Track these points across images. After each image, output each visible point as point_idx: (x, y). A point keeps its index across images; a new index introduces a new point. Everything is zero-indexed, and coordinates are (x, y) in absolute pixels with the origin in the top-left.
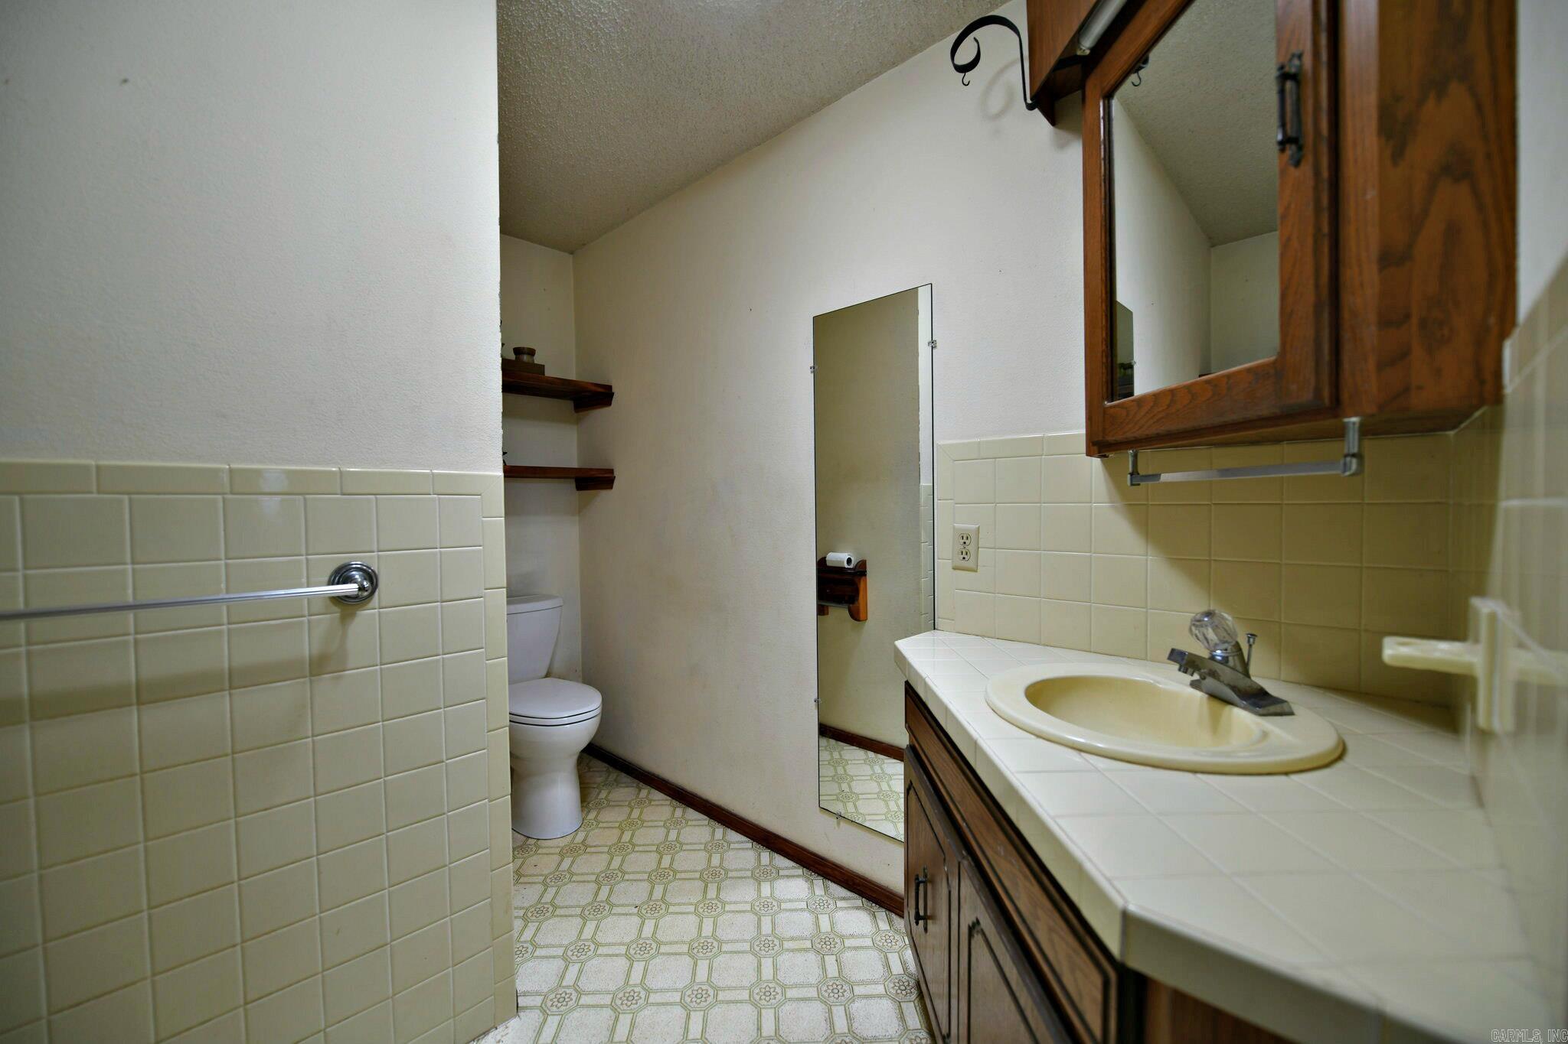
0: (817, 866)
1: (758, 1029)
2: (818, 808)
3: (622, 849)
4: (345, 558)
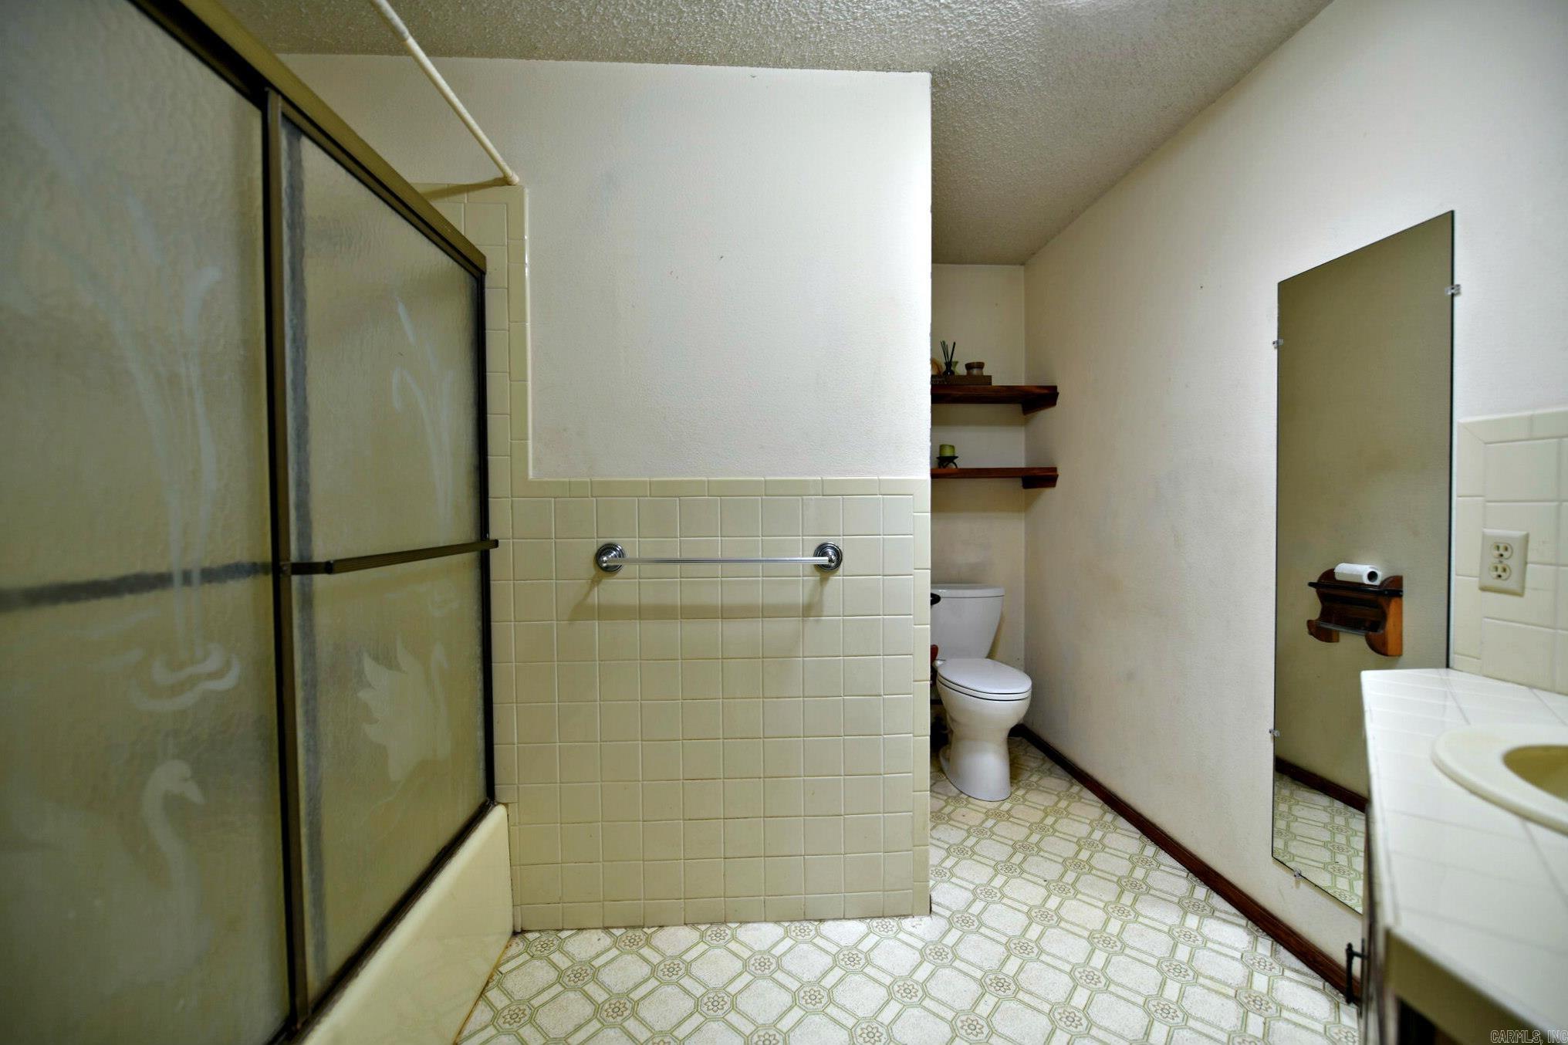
0: (1265, 923)
1: (1145, 1034)
2: (1272, 858)
3: (1043, 829)
4: (823, 539)
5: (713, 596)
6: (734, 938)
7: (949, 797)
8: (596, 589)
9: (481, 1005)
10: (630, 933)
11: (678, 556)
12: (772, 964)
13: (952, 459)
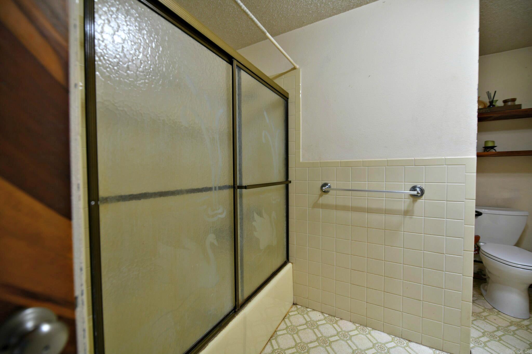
4: (416, 184)
5: (365, 204)
6: (369, 333)
7: (486, 308)
8: (321, 198)
9: (283, 323)
10: (330, 317)
11: (350, 188)
12: (385, 350)
13: (493, 147)
